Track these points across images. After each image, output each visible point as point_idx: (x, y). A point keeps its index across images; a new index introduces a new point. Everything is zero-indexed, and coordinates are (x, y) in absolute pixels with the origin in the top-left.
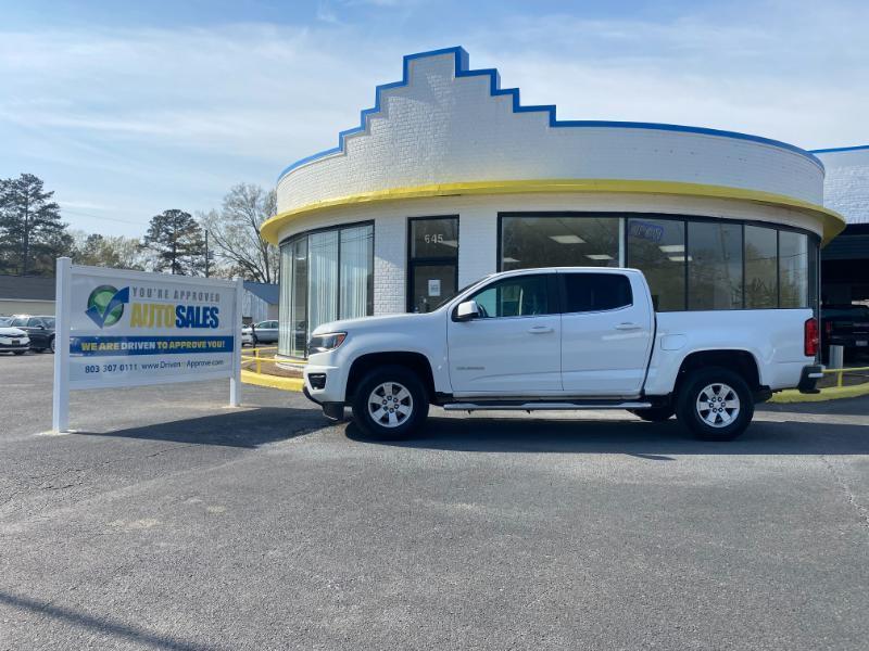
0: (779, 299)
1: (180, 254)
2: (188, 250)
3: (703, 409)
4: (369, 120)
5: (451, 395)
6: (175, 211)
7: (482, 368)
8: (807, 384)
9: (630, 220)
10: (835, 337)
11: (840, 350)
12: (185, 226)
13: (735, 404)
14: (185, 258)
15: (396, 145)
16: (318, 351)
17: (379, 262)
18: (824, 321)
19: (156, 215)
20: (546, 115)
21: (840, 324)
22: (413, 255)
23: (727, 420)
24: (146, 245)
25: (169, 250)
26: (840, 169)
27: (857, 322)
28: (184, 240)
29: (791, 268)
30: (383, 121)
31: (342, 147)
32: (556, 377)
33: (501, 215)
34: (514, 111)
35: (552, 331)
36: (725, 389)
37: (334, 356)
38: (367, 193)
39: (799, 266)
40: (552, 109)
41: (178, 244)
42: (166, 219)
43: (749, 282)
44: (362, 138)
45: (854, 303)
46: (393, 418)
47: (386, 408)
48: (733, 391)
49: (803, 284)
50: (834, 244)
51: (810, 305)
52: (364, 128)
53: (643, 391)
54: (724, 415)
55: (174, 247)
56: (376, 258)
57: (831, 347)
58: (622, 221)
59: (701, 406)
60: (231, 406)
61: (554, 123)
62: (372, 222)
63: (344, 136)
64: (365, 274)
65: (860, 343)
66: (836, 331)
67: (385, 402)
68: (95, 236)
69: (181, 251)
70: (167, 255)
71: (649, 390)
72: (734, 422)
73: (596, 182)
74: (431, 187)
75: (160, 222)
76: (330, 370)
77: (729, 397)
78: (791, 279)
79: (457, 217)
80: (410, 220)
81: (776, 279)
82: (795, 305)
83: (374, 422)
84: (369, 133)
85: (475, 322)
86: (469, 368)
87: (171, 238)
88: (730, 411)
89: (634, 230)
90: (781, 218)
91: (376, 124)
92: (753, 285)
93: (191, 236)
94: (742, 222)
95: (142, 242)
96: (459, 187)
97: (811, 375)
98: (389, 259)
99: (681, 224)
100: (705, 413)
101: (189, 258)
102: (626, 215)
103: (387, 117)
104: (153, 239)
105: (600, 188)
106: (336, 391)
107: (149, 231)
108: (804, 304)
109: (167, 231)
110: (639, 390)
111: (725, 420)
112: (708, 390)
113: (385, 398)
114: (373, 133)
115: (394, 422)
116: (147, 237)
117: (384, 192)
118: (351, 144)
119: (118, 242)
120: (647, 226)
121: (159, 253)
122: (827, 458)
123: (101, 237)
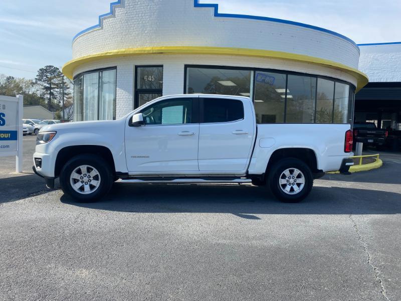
0: (333, 118)
1: (54, 88)
2: (58, 86)
3: (283, 183)
4: (114, 8)
5: (127, 174)
6: (50, 66)
7: (148, 157)
8: (344, 169)
9: (257, 72)
10: (359, 138)
11: (361, 145)
12: (56, 74)
13: (302, 180)
14: (56, 90)
15: (129, 24)
16: (40, 144)
17: (119, 91)
18: (354, 129)
19: (41, 68)
20: (212, 9)
21: (361, 131)
22: (139, 87)
23: (297, 190)
24: (36, 83)
25: (47, 85)
26: (367, 55)
27: (369, 131)
28: (55, 81)
29: (340, 104)
30: (122, 9)
31: (100, 25)
32: (195, 163)
33: (186, 66)
34: (195, 6)
35: (193, 134)
36: (297, 172)
37: (47, 147)
38: (113, 50)
39: (344, 103)
40: (216, 6)
41: (53, 83)
42: (45, 70)
43: (319, 109)
44: (111, 19)
45: (367, 121)
46: (87, 188)
47: (82, 182)
48: (301, 173)
49: (346, 112)
50: (361, 92)
51: (349, 122)
52: (112, 13)
53: (247, 171)
54: (295, 187)
55: (50, 84)
56: (117, 88)
57: (357, 143)
58: (252, 72)
59: (282, 181)
60: (16, 173)
61: (217, 14)
62: (115, 68)
63: (102, 18)
64: (112, 98)
65: (370, 141)
66: (359, 135)
67: (82, 178)
68: (10, 77)
69: (54, 86)
70: (47, 88)
71: (251, 172)
72: (301, 191)
73: (239, 49)
74: (148, 48)
75: (43, 72)
76: (44, 156)
77: (299, 176)
78: (340, 110)
79: (162, 66)
80: (136, 67)
81: (332, 109)
82: (341, 122)
83: (75, 191)
84: (114, 16)
85: (143, 127)
86: (138, 157)
87: (49, 80)
88: (299, 185)
89: (259, 78)
90: (336, 75)
91: (119, 11)
92: (321, 111)
93: (59, 79)
94: (316, 76)
95: (34, 81)
96: (163, 48)
97: (347, 164)
98: (125, 89)
99: (284, 76)
100: (284, 186)
101: (58, 90)
102: (255, 69)
103: (124, 7)
104: (40, 80)
105: (240, 53)
106: (49, 170)
107: (37, 76)
108: (345, 122)
109: (46, 76)
110: (245, 171)
111: (295, 190)
112: (287, 172)
113: (82, 175)
114: (116, 16)
115: (87, 191)
116: (36, 79)
117: (122, 49)
118: (106, 22)
119: (22, 81)
120: (266, 76)
121: (43, 87)
122: (354, 217)
123: (13, 78)
